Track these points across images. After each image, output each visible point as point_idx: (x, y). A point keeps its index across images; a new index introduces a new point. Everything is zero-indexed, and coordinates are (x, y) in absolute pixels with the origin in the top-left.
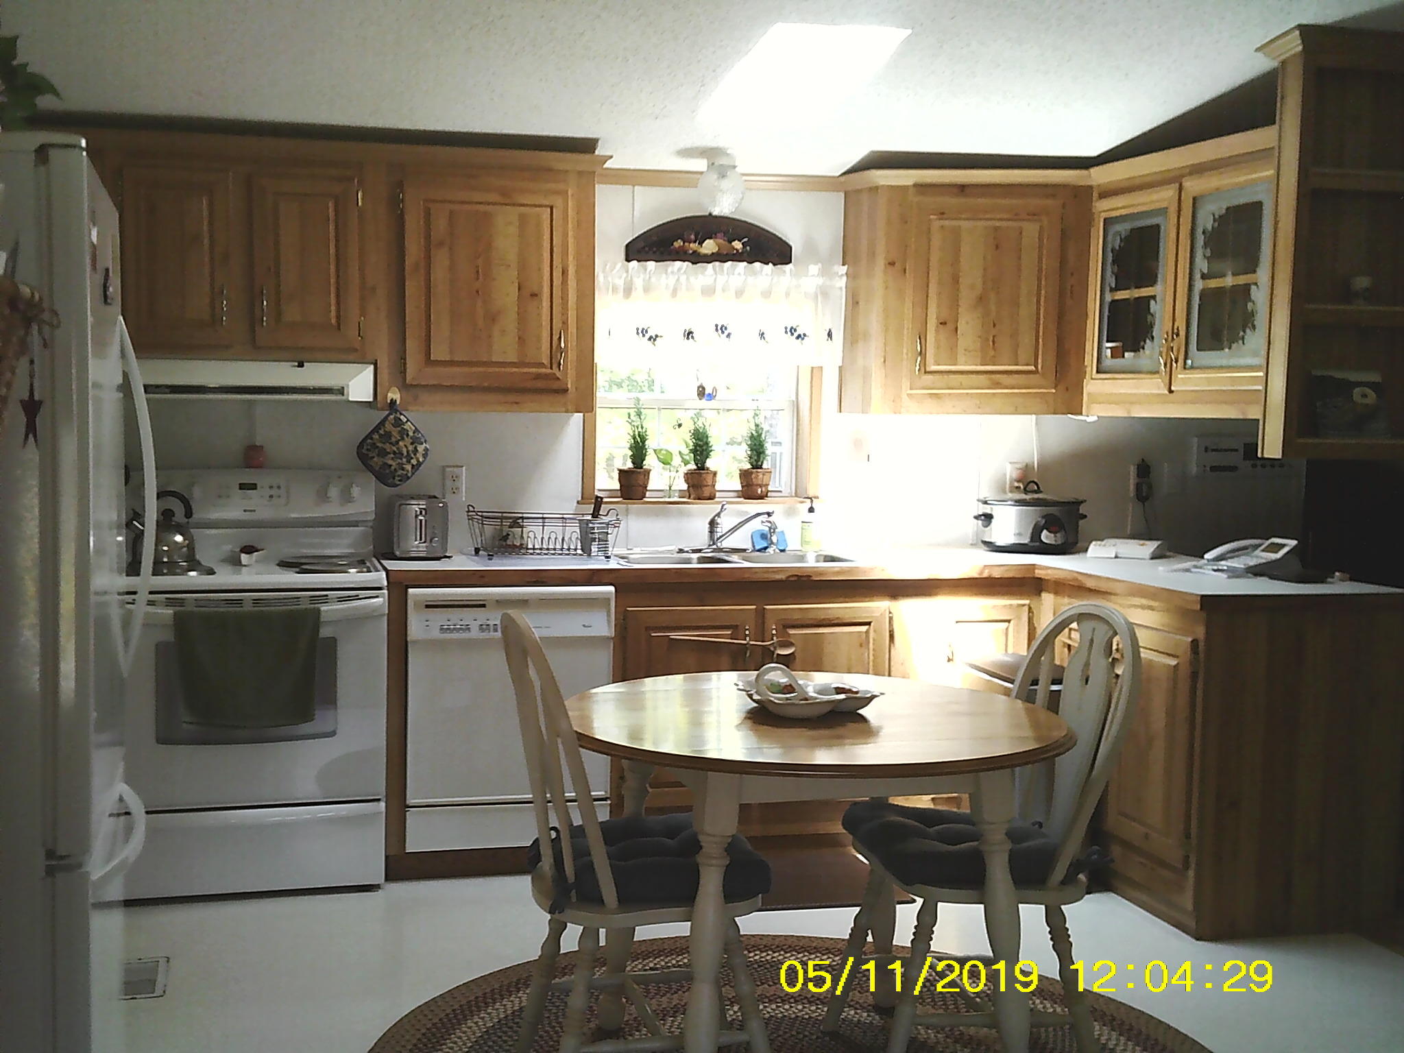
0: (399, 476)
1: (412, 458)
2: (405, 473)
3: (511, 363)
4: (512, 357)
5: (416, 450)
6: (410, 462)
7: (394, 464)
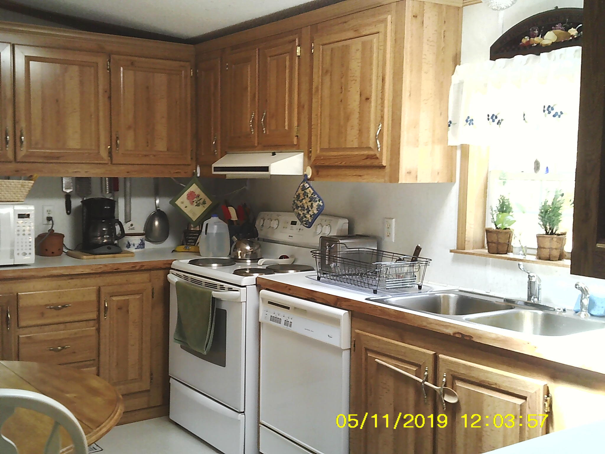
0: (305, 221)
1: (310, 211)
2: (307, 219)
3: (356, 148)
4: (356, 145)
5: (312, 206)
6: (308, 213)
7: (301, 213)
